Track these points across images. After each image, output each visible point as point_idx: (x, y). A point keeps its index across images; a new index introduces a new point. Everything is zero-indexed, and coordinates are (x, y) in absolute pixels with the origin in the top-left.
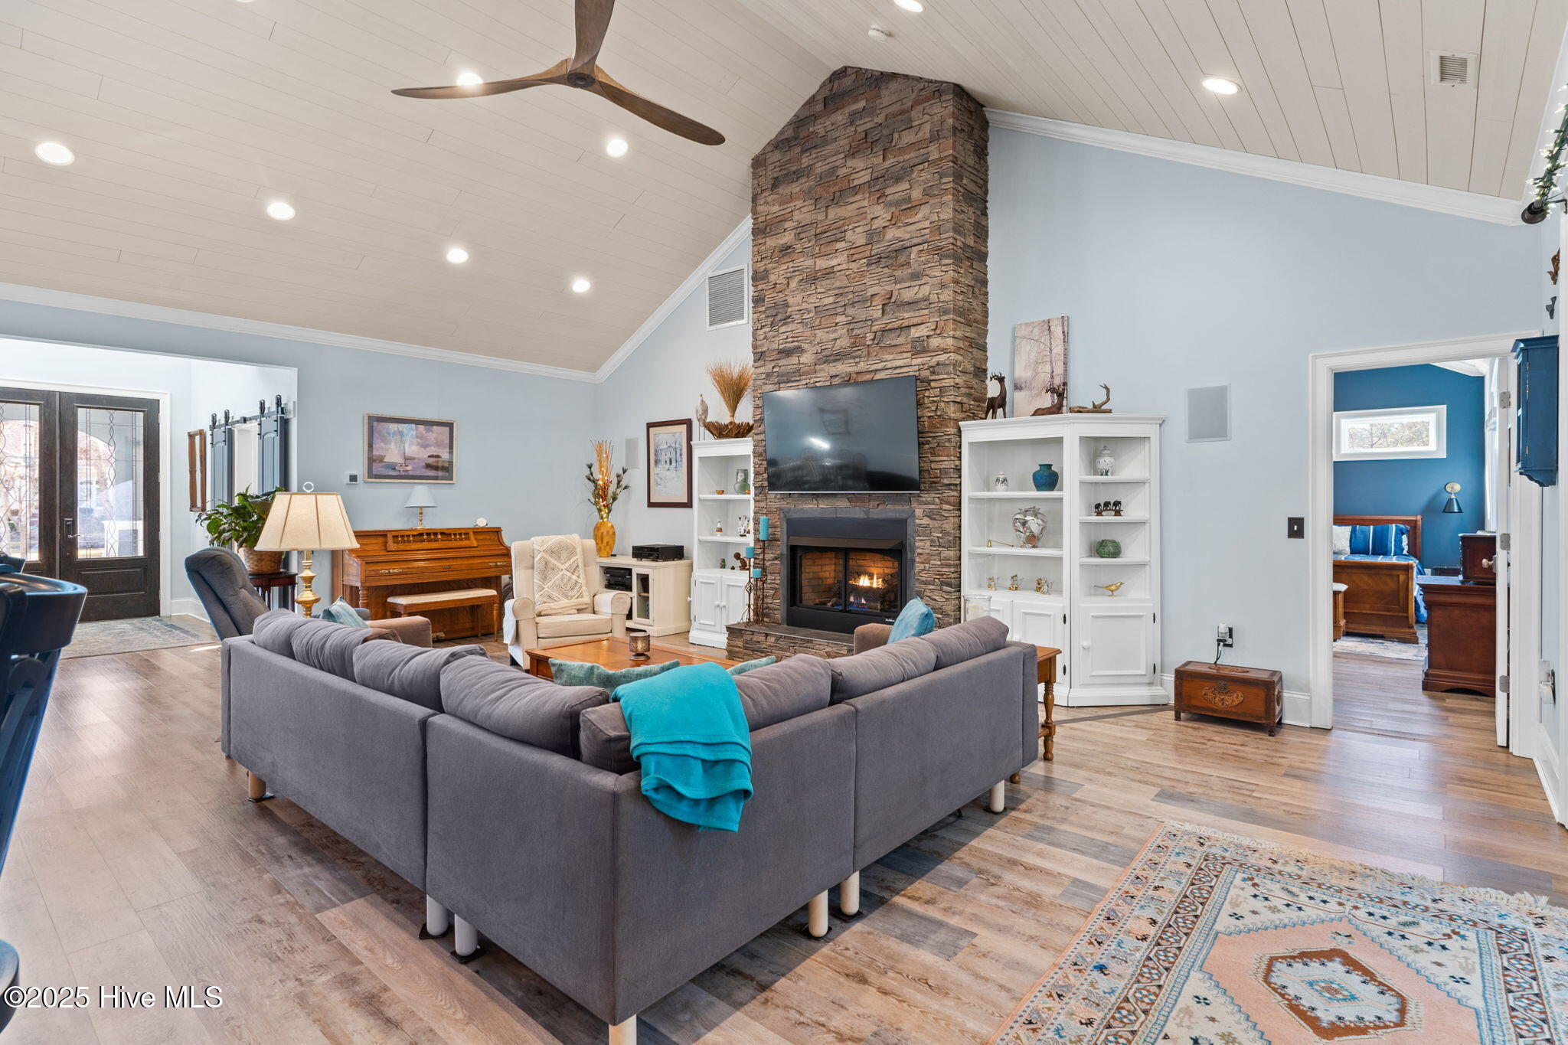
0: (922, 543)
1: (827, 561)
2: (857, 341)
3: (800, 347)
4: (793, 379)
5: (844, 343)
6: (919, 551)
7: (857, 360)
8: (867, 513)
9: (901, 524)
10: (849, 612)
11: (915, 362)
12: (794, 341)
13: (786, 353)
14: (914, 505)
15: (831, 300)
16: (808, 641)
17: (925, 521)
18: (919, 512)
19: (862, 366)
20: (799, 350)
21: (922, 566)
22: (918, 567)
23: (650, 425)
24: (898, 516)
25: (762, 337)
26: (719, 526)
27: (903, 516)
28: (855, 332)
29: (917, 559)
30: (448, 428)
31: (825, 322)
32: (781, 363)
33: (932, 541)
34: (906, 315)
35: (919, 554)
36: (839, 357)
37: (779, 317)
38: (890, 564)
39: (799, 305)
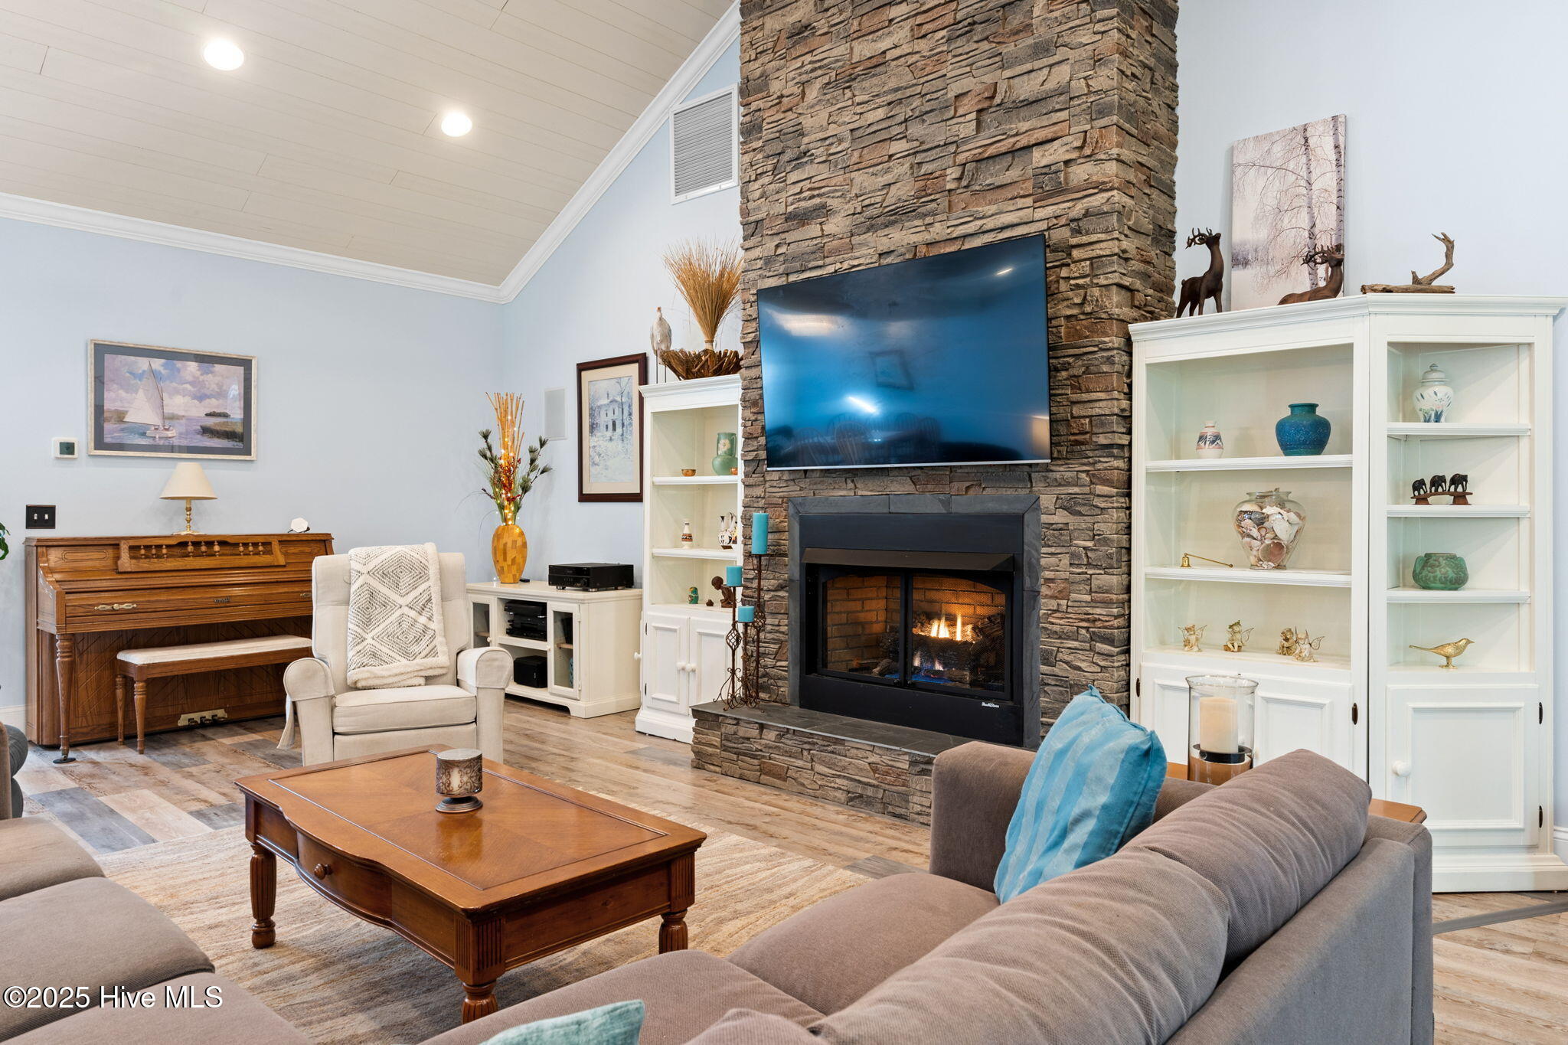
0: (1053, 560)
1: (872, 593)
2: (928, 186)
3: (823, 206)
4: (811, 265)
5: (904, 191)
6: (1048, 574)
7: (929, 220)
8: (947, 503)
9: (1014, 523)
10: (914, 686)
11: (1040, 213)
12: (813, 197)
13: (800, 218)
14: (1038, 487)
15: (880, 113)
16: (837, 742)
17: (1060, 517)
18: (1047, 500)
19: (939, 231)
20: (823, 212)
21: (1053, 604)
22: (1046, 605)
23: (582, 367)
24: (1005, 508)
25: (757, 194)
26: (686, 531)
27: (1017, 508)
28: (925, 169)
29: (1044, 590)
30: (241, 370)
31: (872, 155)
32: (790, 237)
33: (1073, 555)
34: (1024, 126)
35: (1049, 580)
36: (897, 215)
37: (786, 157)
38: (985, 598)
39: (822, 129)
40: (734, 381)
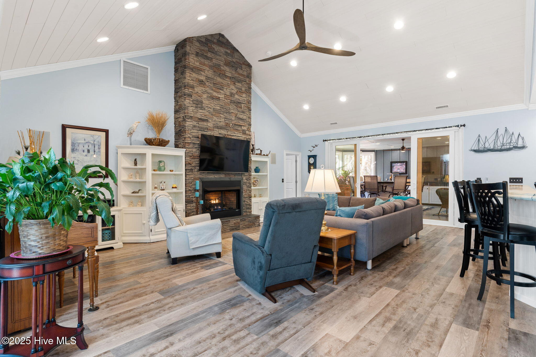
0: (245, 187)
2: (227, 125)
3: (208, 120)
4: (205, 131)
5: (222, 124)
6: (244, 189)
7: (227, 131)
8: (230, 179)
9: (239, 183)
10: (223, 211)
11: (243, 136)
12: (205, 117)
13: (201, 120)
14: (243, 176)
15: (219, 108)
17: (246, 181)
18: (244, 178)
19: (229, 133)
20: (207, 121)
22: (244, 194)
24: (238, 179)
25: (191, 110)
26: (156, 186)
27: (240, 180)
28: (227, 122)
29: (244, 192)
31: (217, 115)
32: (200, 123)
33: (247, 186)
34: (241, 122)
35: (244, 190)
36: (221, 128)
37: (199, 106)
39: (207, 104)
40: (184, 150)
